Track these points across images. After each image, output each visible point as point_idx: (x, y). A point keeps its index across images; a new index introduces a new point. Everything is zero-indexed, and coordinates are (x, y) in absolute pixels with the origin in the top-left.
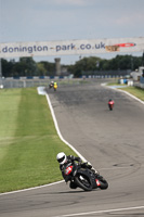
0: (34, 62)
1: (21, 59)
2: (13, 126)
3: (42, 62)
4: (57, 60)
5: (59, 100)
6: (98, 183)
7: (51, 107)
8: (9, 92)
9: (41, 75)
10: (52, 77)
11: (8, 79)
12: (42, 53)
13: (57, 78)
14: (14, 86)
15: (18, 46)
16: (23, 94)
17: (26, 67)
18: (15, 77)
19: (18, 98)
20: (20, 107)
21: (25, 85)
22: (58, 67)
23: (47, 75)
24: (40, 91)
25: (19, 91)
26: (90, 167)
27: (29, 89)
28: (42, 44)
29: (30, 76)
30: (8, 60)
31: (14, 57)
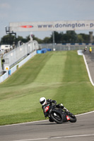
0: (76, 34)
1: (67, 32)
2: (61, 75)
3: (81, 34)
4: (91, 33)
5: (92, 59)
6: (68, 118)
7: (86, 63)
8: (59, 53)
9: (80, 42)
10: (87, 44)
11: (58, 45)
12: (81, 28)
13: (90, 44)
14: (62, 50)
15: (65, 23)
16: (68, 55)
17: (70, 37)
18: (63, 43)
19: (65, 57)
20: (66, 63)
21: (69, 49)
22: (91, 37)
23: (84, 42)
24: (79, 53)
25: (65, 52)
26: (62, 107)
27: (72, 51)
28: (81, 23)
29: (73, 43)
30: (59, 33)
31: (63, 30)
